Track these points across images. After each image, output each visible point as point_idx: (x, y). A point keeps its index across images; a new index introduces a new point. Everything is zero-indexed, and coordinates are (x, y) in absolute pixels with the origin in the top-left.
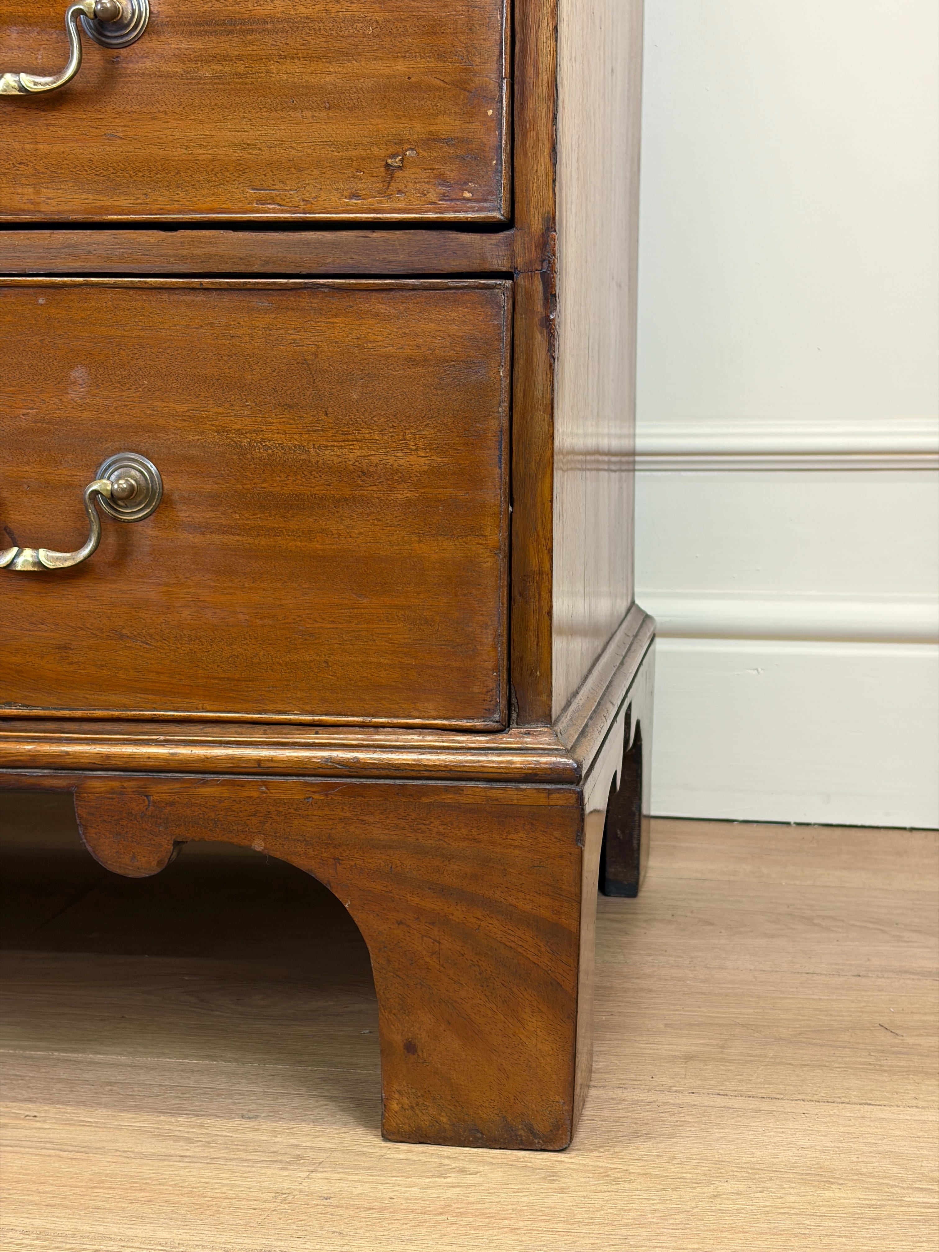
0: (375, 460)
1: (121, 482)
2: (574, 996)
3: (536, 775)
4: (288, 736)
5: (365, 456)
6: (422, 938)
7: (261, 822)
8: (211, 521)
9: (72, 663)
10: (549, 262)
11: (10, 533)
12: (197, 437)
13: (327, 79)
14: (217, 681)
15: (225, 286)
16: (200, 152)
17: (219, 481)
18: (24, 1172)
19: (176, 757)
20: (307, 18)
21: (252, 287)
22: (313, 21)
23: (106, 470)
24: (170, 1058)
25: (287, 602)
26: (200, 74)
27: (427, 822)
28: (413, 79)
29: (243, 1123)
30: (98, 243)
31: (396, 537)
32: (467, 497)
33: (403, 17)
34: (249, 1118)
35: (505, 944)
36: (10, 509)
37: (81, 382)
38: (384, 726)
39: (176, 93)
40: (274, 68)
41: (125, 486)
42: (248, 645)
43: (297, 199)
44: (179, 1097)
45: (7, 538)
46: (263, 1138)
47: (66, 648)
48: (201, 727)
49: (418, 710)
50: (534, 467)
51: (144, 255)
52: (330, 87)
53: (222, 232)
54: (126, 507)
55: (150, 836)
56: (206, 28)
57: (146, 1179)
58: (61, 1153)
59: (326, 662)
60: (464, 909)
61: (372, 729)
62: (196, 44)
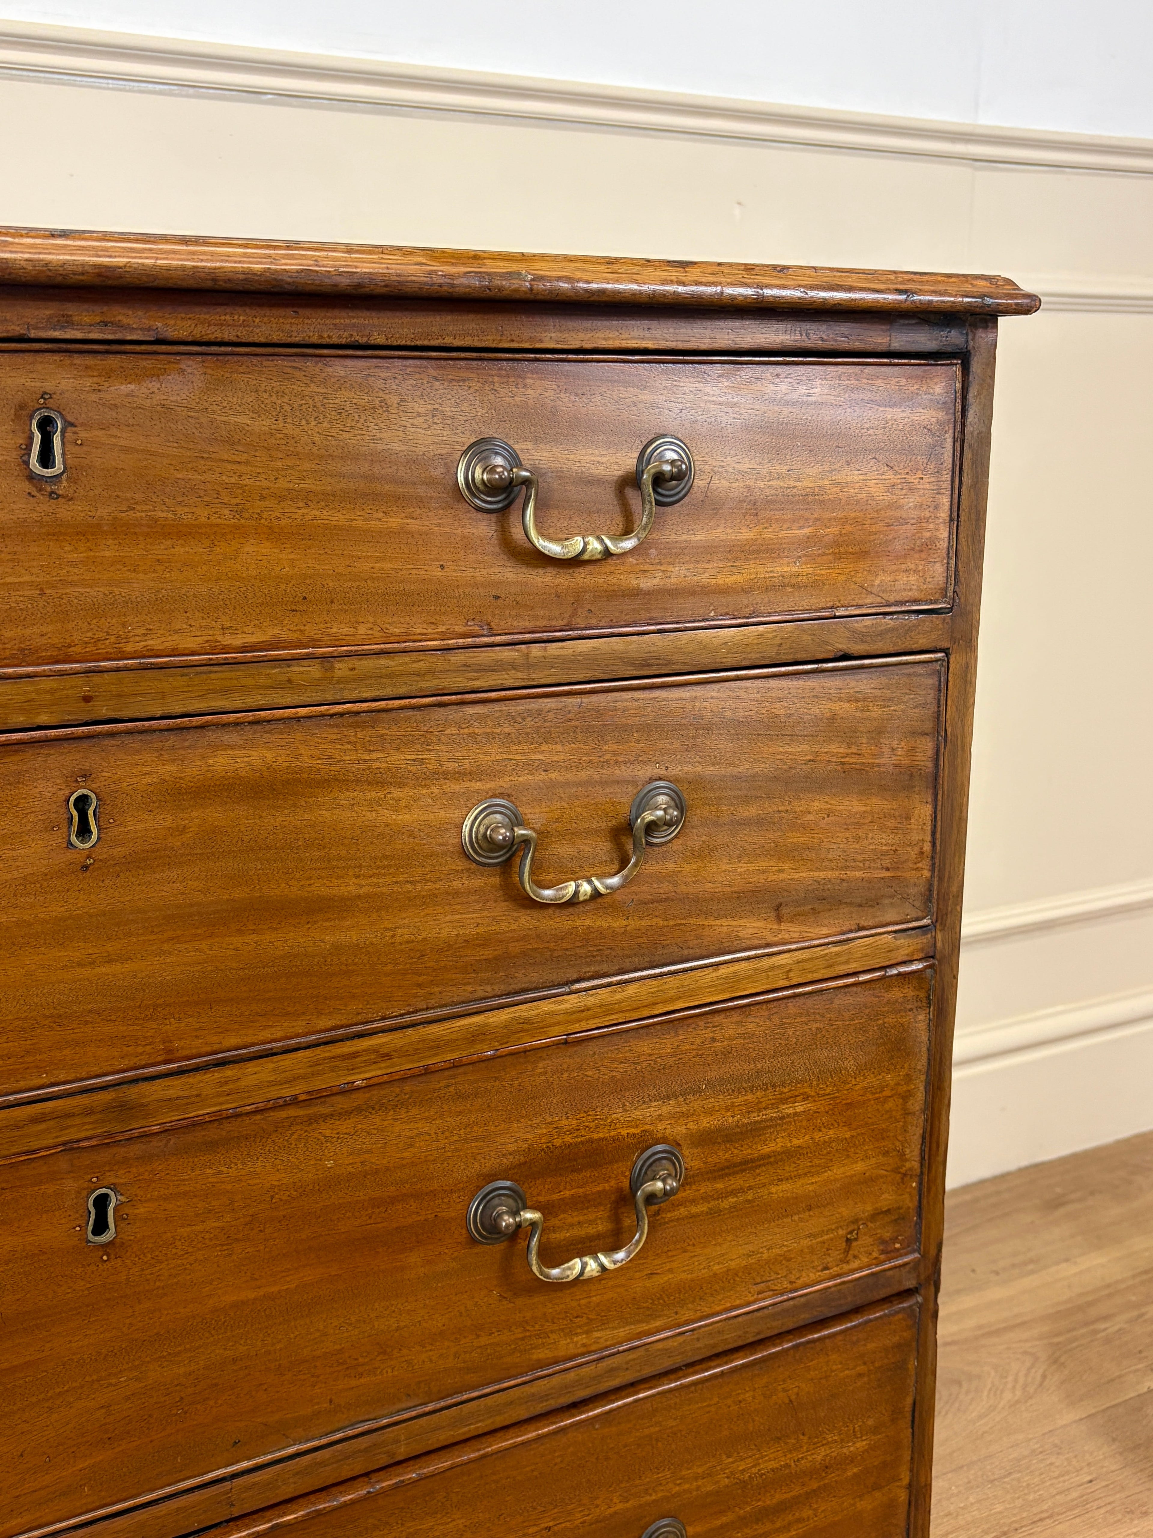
0: (834, 1454)
5: (828, 1454)
13: (810, 1189)
16: (718, 1268)
26: (721, 1208)
28: (867, 1174)
31: (845, 1504)
39: (702, 1227)
40: (774, 1190)
62: (718, 1186)
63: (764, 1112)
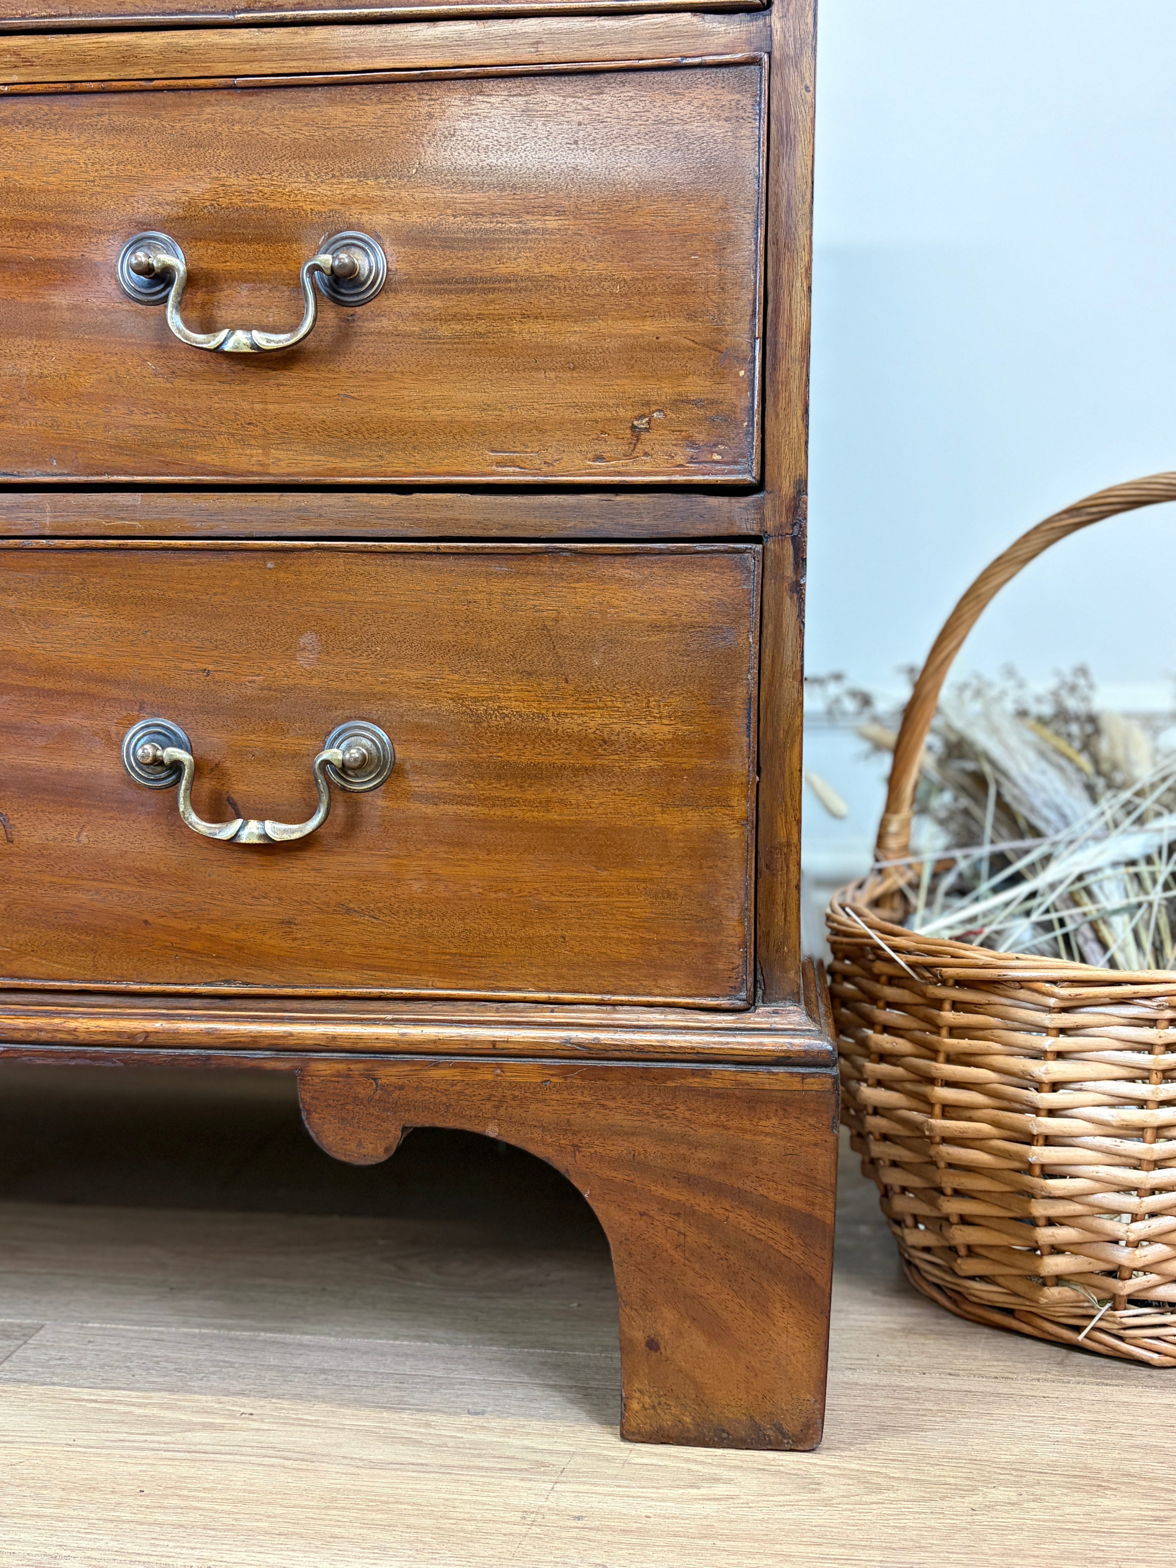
0: (617, 728)
1: (353, 751)
2: (828, 1290)
3: (789, 1057)
4: (522, 1014)
5: (606, 724)
6: (666, 1230)
7: (495, 1106)
8: (444, 791)
9: (295, 939)
10: (801, 527)
11: (234, 805)
12: (432, 705)
13: (572, 339)
14: (448, 957)
15: (463, 551)
16: (437, 413)
17: (454, 750)
18: (248, 1488)
19: (405, 1038)
20: (552, 276)
21: (492, 551)
22: (558, 279)
23: (336, 739)
24: (380, 1338)
25: (521, 875)
26: (440, 333)
27: (673, 1107)
28: (661, 340)
29: (471, 1419)
30: (330, 506)
31: (638, 807)
32: (713, 766)
33: (652, 276)
34: (476, 1414)
35: (755, 1237)
36: (234, 778)
37: (310, 648)
38: (622, 1004)
39: (414, 353)
40: (516, 328)
41: (357, 755)
42: (481, 919)
43: (539, 462)
44: (397, 1387)
45: (230, 809)
46: (495, 1439)
47: (289, 922)
48: (430, 1004)
49: (659, 987)
50: (782, 736)
51: (378, 518)
52: (575, 347)
53: (459, 495)
54: (357, 777)
55: (378, 1122)
56: (446, 286)
57: (381, 1496)
58: (286, 1463)
59: (564, 937)
60: (711, 1199)
61: (609, 1008)
62: (435, 303)
63: (500, 219)
